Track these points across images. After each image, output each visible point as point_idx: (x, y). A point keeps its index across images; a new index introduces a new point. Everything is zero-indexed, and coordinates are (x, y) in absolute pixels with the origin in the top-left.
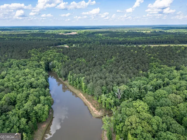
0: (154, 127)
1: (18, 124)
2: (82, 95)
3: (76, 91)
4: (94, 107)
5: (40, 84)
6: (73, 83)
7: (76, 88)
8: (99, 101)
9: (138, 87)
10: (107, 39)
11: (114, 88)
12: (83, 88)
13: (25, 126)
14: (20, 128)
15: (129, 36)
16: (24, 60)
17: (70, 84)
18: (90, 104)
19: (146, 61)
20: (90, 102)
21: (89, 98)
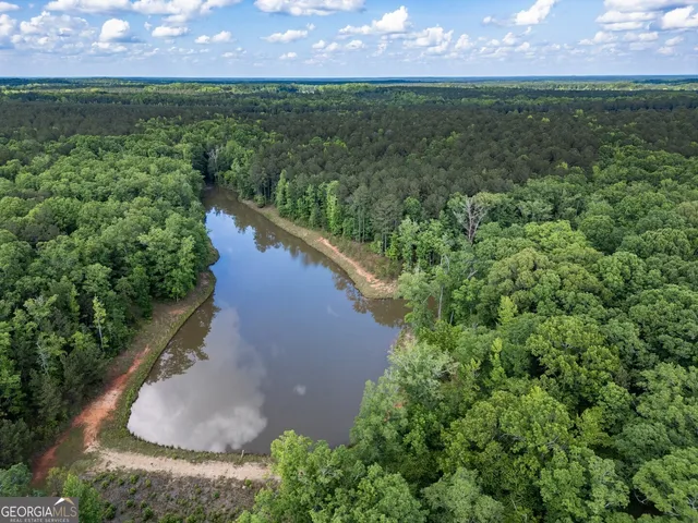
0: (611, 280)
1: (76, 275)
2: (326, 242)
3: (304, 233)
4: (371, 270)
5: (169, 193)
6: (294, 206)
7: (307, 226)
8: (391, 252)
9: (550, 200)
10: (434, 102)
11: (454, 202)
12: (332, 216)
13: (105, 292)
14: (85, 292)
15: (520, 96)
16: (119, 137)
17: (284, 215)
18: (355, 265)
19: (583, 141)
20: (355, 261)
21: (351, 248)
